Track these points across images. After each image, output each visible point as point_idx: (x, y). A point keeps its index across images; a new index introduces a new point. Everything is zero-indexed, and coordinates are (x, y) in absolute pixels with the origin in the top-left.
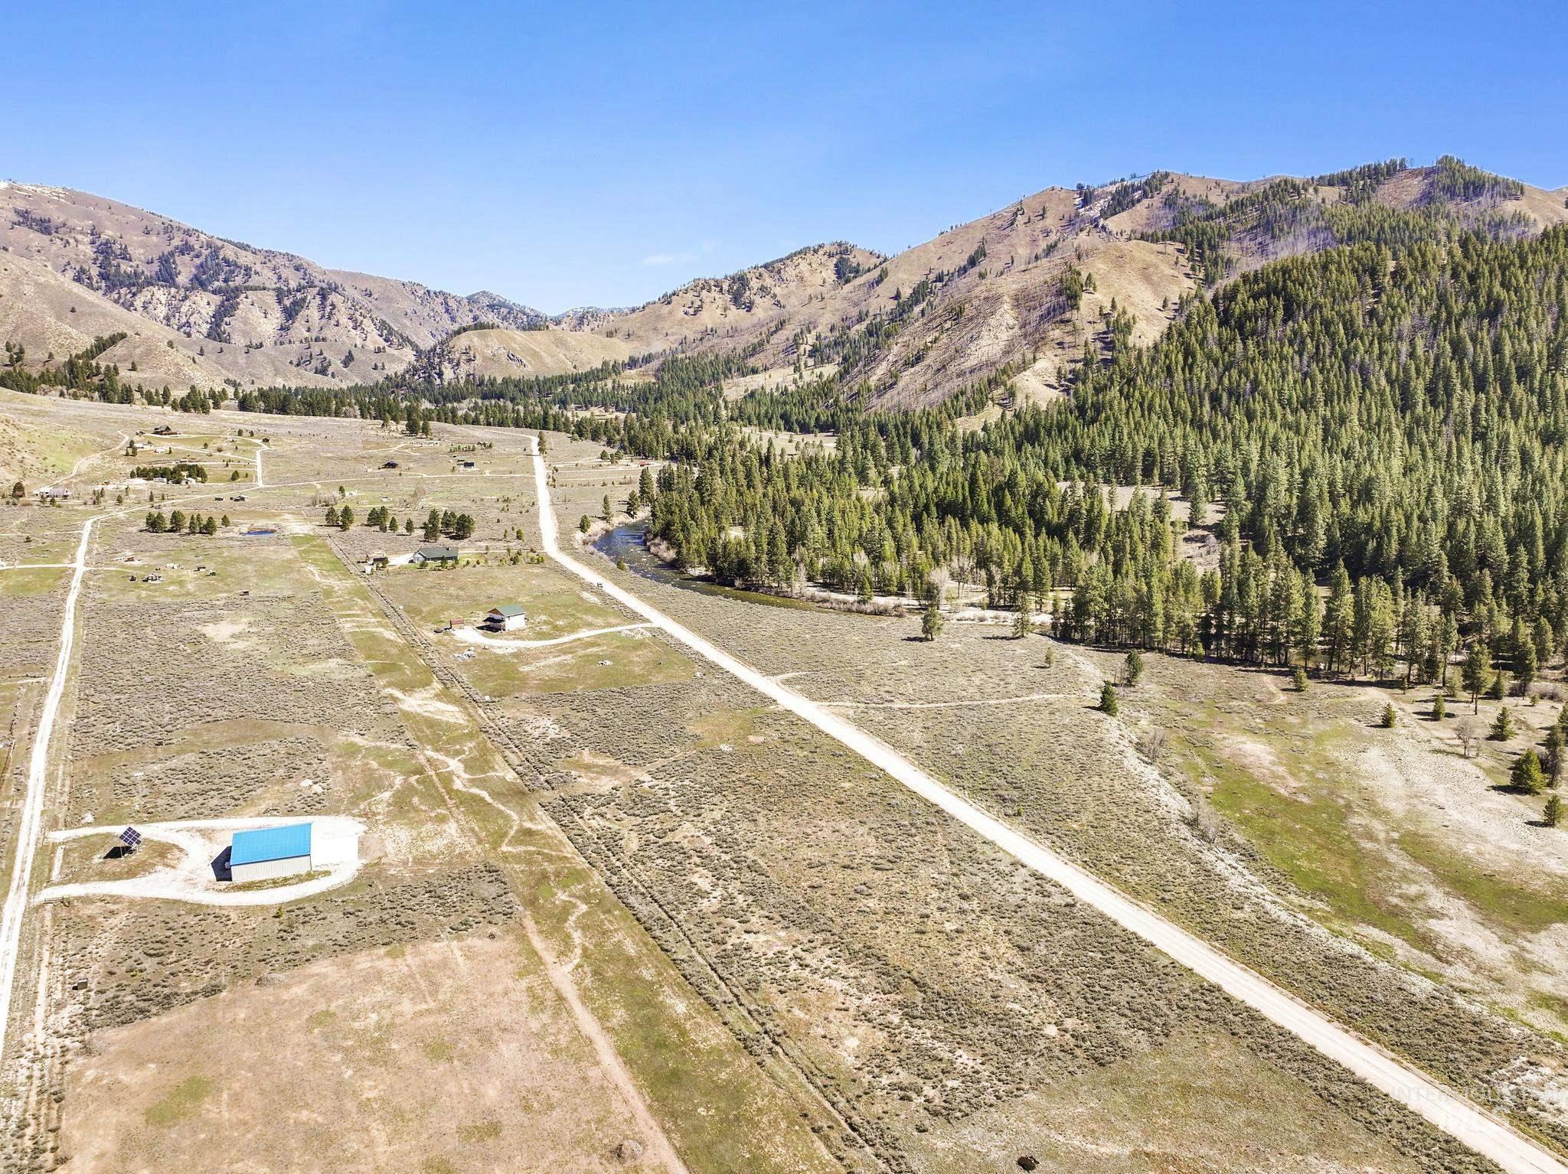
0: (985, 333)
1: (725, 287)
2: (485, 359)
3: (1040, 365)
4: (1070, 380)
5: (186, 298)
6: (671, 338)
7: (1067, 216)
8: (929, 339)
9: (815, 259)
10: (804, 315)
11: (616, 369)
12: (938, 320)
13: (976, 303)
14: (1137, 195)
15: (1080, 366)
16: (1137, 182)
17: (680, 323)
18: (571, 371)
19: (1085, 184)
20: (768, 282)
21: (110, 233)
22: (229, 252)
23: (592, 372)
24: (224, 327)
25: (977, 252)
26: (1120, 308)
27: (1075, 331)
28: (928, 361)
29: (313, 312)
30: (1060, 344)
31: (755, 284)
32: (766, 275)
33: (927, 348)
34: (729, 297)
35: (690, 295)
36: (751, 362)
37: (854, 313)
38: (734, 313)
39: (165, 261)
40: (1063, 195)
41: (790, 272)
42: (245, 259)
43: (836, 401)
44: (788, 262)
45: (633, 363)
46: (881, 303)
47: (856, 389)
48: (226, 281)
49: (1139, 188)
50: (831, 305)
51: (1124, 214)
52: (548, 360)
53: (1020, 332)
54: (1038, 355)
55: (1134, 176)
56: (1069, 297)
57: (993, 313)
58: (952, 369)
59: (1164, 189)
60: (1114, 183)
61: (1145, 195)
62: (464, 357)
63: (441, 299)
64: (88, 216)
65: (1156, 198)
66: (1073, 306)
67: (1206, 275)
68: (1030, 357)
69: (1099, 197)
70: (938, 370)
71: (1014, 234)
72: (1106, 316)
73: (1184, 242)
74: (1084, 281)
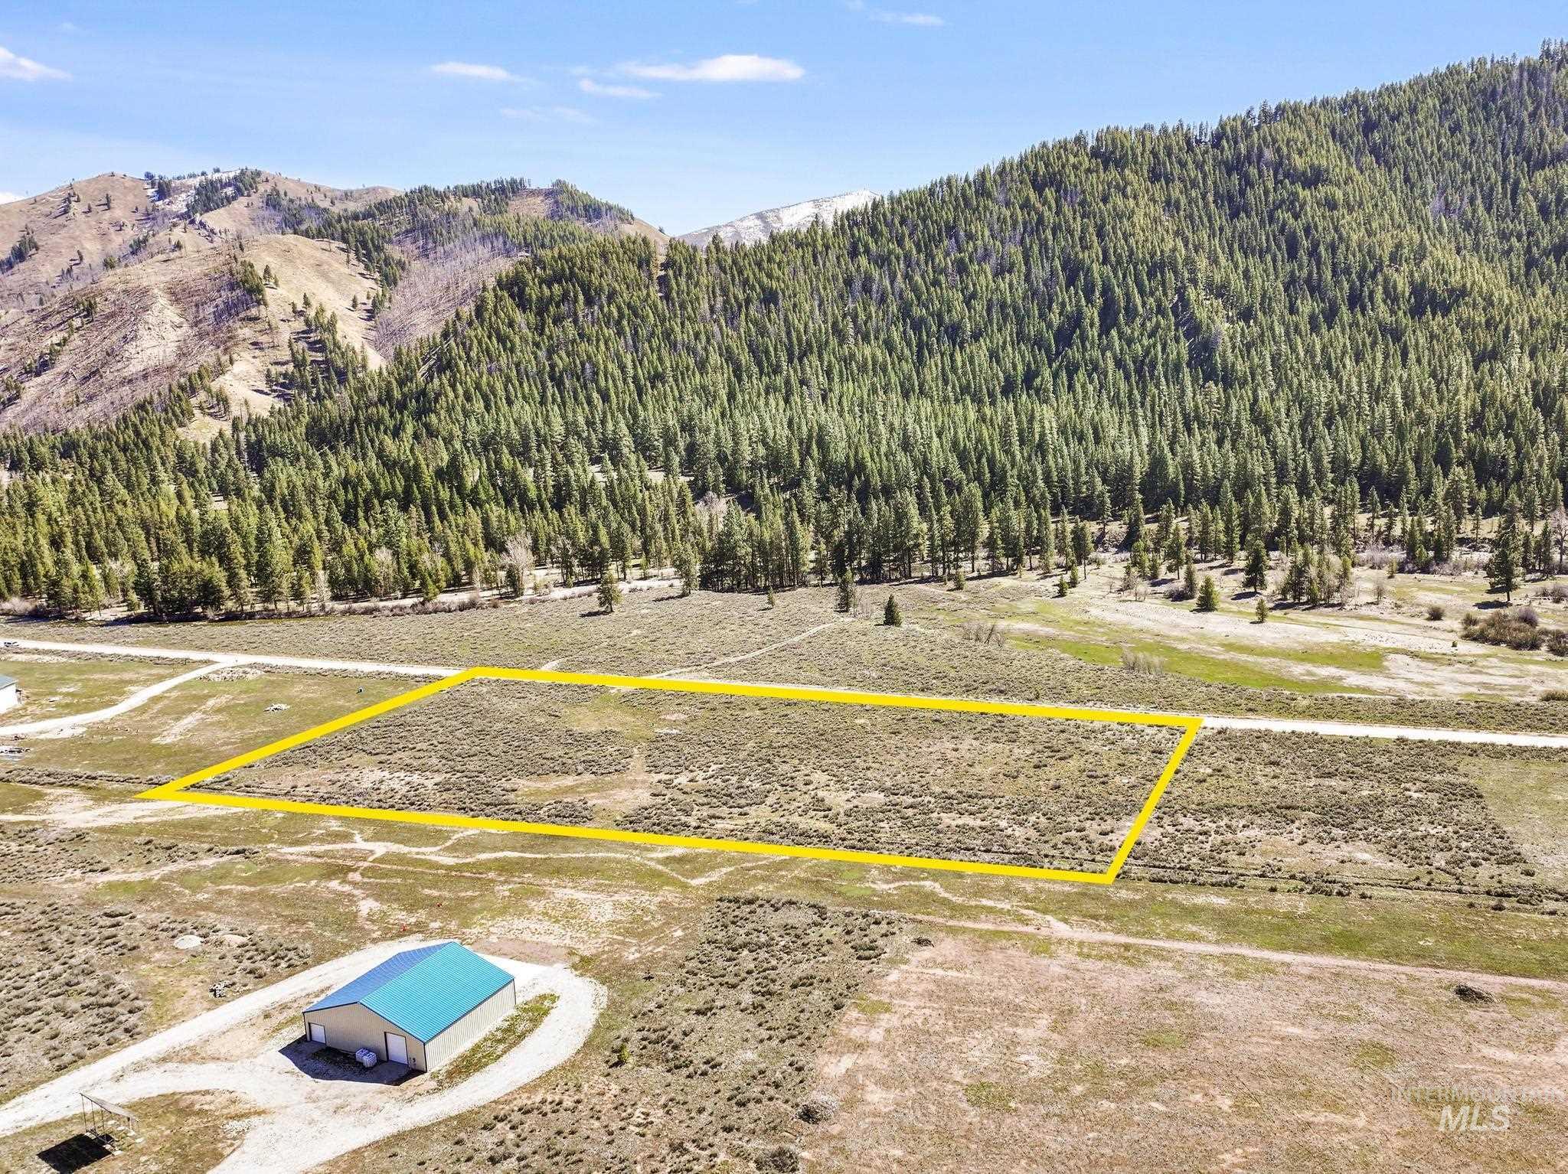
0: (142, 332)
3: (238, 368)
4: (283, 385)
7: (142, 209)
8: (56, 340)
12: (58, 318)
13: (112, 297)
14: (230, 191)
15: (290, 368)
16: (224, 177)
19: (156, 174)
25: (22, 243)
26: (315, 304)
27: (271, 329)
28: (62, 368)
30: (255, 344)
33: (54, 353)
40: (129, 183)
49: (228, 184)
51: (221, 211)
53: (191, 332)
54: (235, 356)
55: (217, 171)
56: (250, 291)
57: (146, 309)
58: (109, 375)
59: (262, 188)
60: (190, 176)
61: (239, 192)
65: (254, 197)
66: (258, 303)
67: (386, 276)
68: (225, 358)
69: (179, 190)
70: (86, 379)
71: (72, 224)
72: (301, 313)
73: (345, 240)
74: (261, 274)
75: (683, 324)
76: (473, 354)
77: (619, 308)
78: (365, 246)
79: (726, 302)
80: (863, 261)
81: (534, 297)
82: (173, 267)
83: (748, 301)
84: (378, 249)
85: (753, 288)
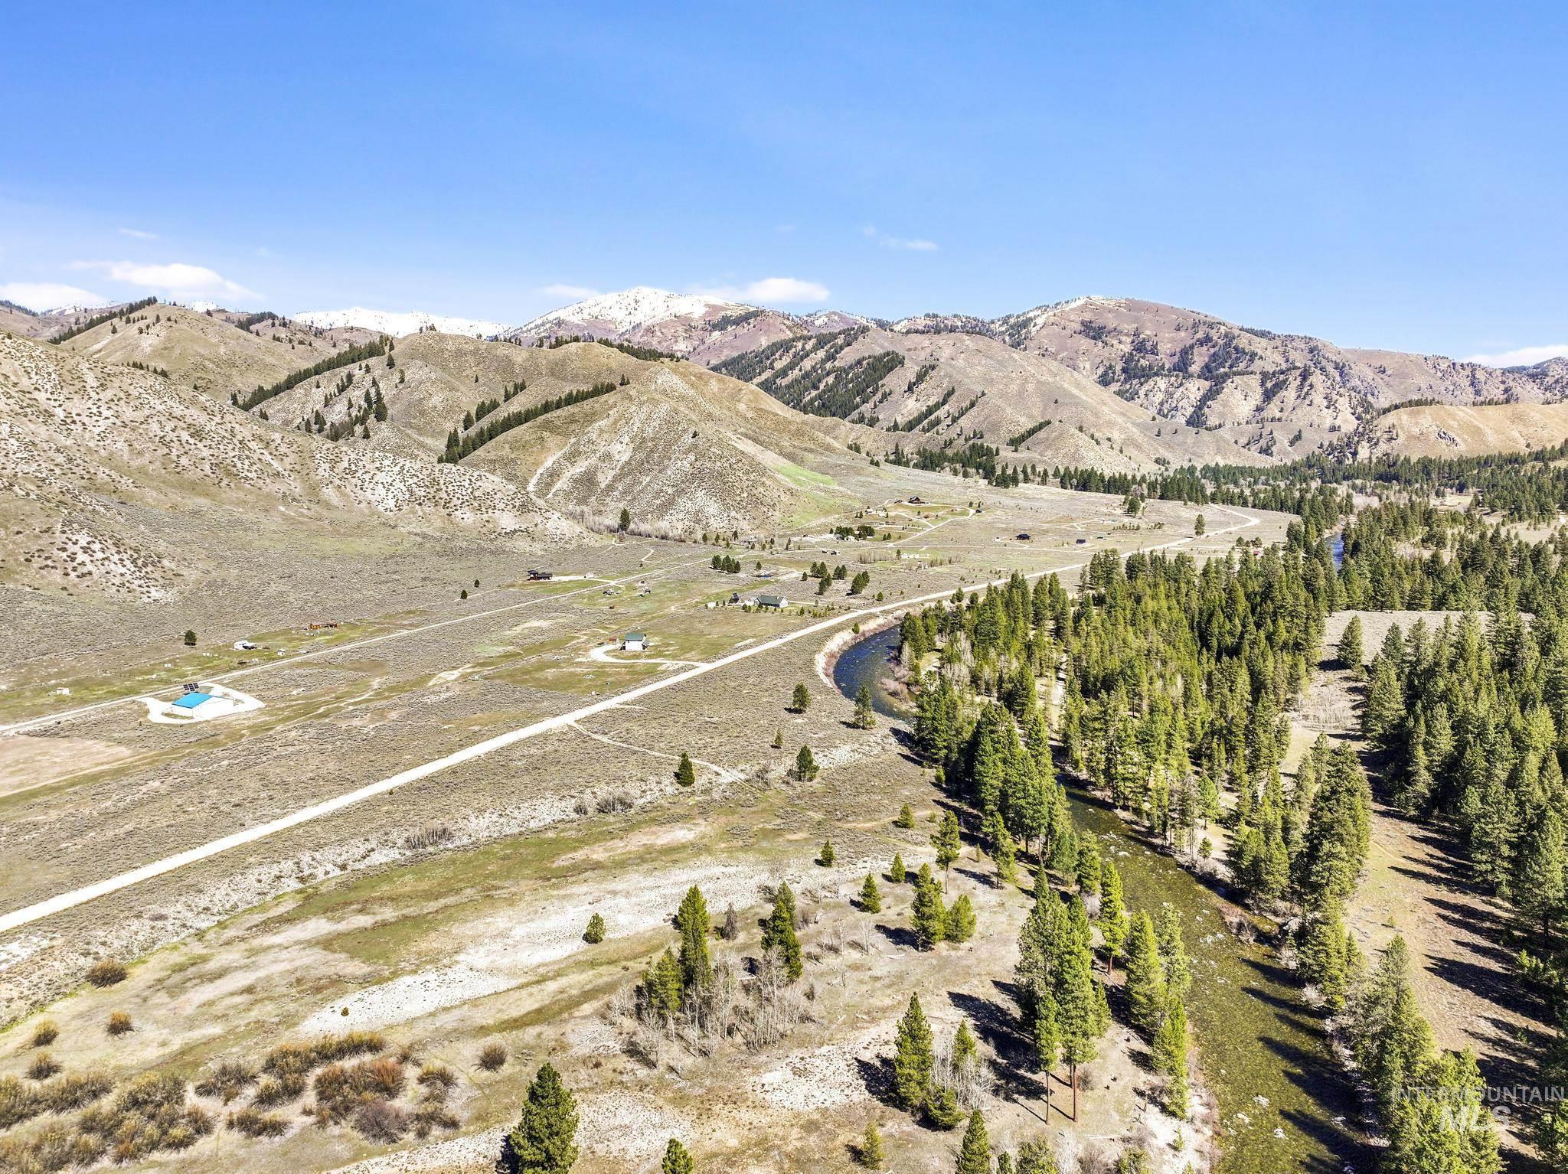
2: (1411, 437)
5: (1181, 385)
21: (1148, 332)
22: (1243, 342)
24: (1206, 410)
29: (1290, 394)
39: (1186, 353)
42: (1259, 345)
48: (1231, 367)
62: (1386, 436)
63: (1468, 372)
64: (1136, 320)
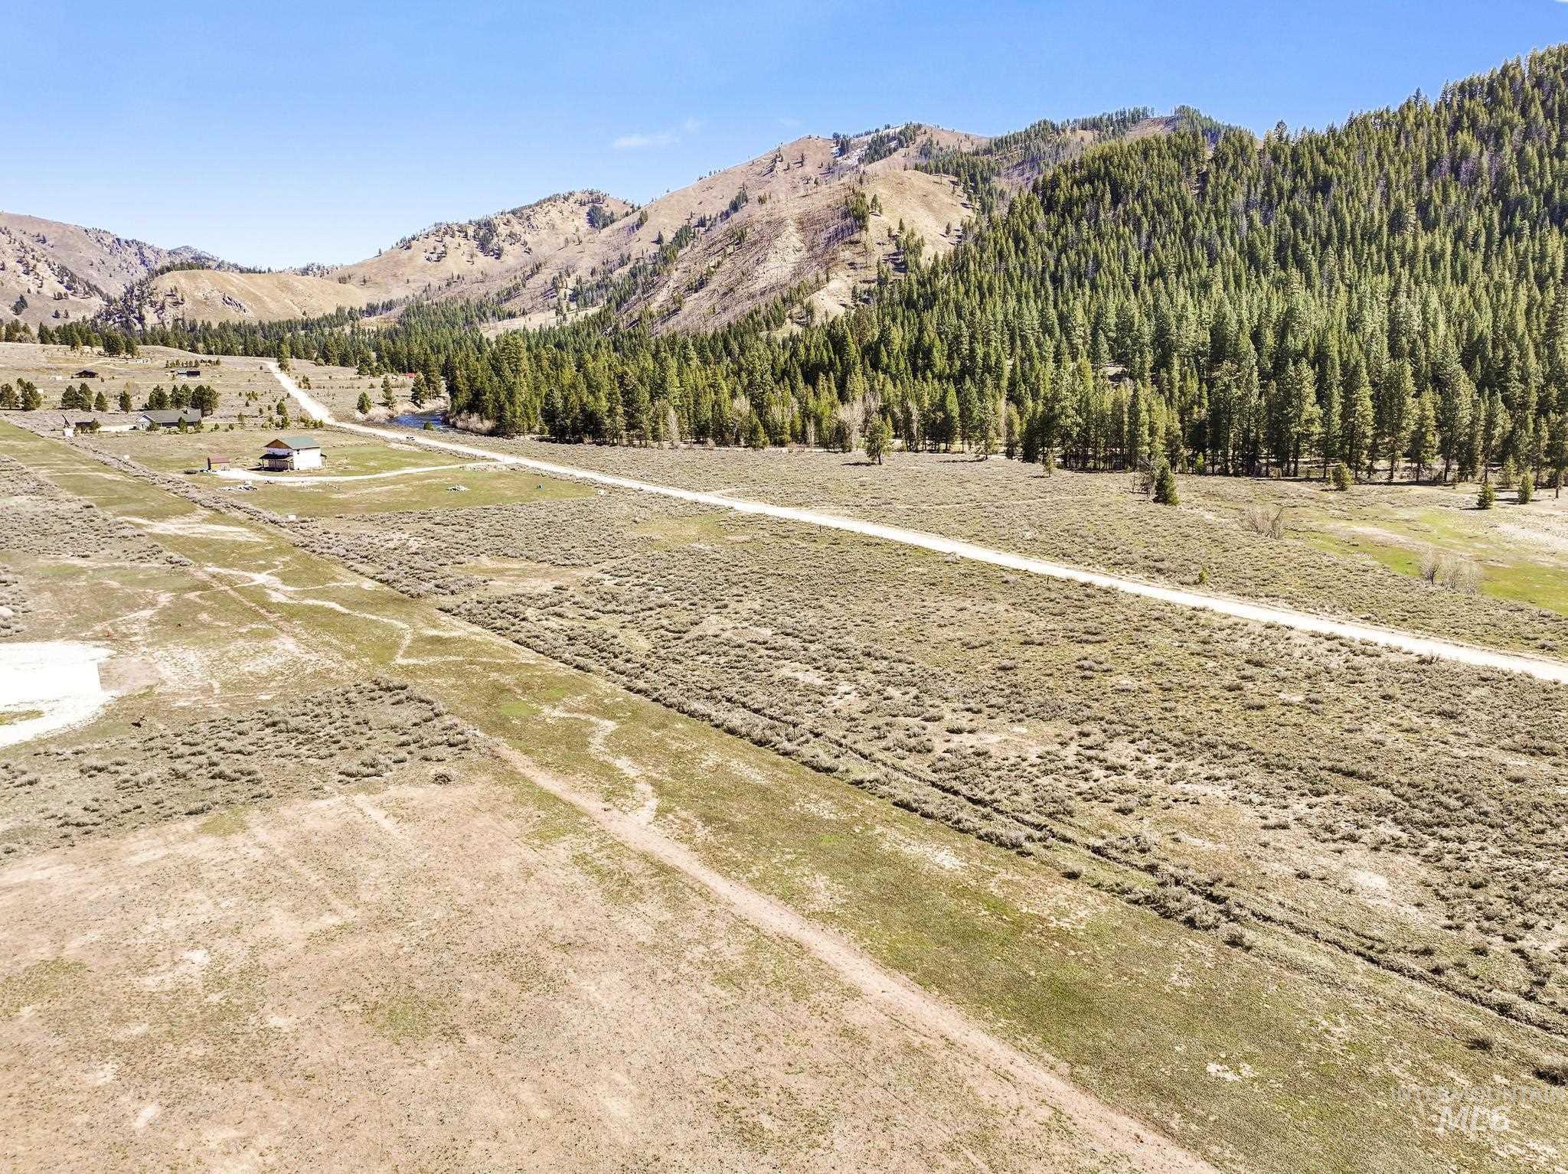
0: (771, 255)
1: (471, 233)
3: (833, 285)
4: (864, 299)
6: (412, 285)
7: (826, 165)
8: (712, 264)
9: (567, 207)
10: (560, 260)
11: (352, 315)
12: (719, 246)
13: (758, 227)
14: (893, 144)
15: (874, 286)
16: (891, 132)
17: (423, 269)
18: (300, 316)
19: (841, 133)
20: (517, 229)
23: (326, 318)
25: (738, 198)
26: (908, 228)
27: (866, 252)
28: (712, 286)
30: (852, 265)
31: (503, 230)
32: (514, 221)
33: (710, 273)
34: (475, 243)
35: (432, 238)
36: (507, 307)
37: (615, 257)
38: (483, 261)
40: (820, 143)
41: (539, 220)
43: (616, 328)
44: (538, 209)
45: (371, 310)
46: (643, 246)
47: (636, 316)
49: (894, 138)
50: (590, 248)
51: (882, 161)
52: (272, 305)
53: (807, 255)
54: (831, 275)
55: (888, 127)
56: (857, 218)
57: (777, 237)
58: (740, 291)
59: (919, 140)
60: (869, 133)
61: (901, 144)
62: (170, 299)
63: (134, 249)
65: (912, 147)
66: (861, 228)
67: (983, 205)
68: (823, 277)
69: (856, 146)
70: (725, 294)
71: (774, 181)
72: (895, 237)
73: (957, 174)
74: (869, 200)
75: (1208, 220)
76: (985, 256)
77: (1144, 207)
78: (973, 178)
79: (1267, 193)
80: (1464, 137)
81: (1062, 198)
82: (808, 201)
83: (1294, 190)
84: (985, 180)
85: (1304, 176)
